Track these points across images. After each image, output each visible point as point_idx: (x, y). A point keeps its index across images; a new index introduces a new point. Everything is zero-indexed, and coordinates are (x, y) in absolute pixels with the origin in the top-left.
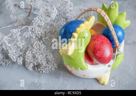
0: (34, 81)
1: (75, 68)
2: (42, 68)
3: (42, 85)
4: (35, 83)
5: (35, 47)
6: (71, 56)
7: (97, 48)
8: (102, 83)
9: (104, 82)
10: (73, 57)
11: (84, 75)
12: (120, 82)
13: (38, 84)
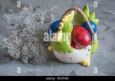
0: (30, 71)
1: (63, 52)
2: (36, 60)
3: (37, 72)
4: (31, 72)
5: (30, 41)
6: (60, 42)
7: (79, 34)
8: (85, 65)
9: (86, 64)
10: (61, 43)
11: (71, 59)
12: (99, 63)
13: (34, 72)
